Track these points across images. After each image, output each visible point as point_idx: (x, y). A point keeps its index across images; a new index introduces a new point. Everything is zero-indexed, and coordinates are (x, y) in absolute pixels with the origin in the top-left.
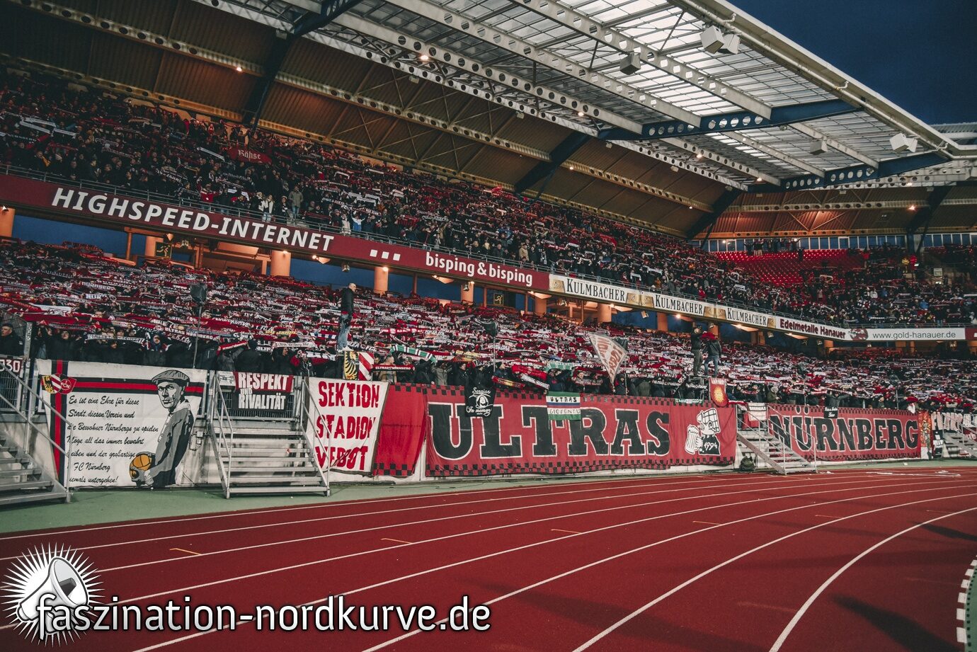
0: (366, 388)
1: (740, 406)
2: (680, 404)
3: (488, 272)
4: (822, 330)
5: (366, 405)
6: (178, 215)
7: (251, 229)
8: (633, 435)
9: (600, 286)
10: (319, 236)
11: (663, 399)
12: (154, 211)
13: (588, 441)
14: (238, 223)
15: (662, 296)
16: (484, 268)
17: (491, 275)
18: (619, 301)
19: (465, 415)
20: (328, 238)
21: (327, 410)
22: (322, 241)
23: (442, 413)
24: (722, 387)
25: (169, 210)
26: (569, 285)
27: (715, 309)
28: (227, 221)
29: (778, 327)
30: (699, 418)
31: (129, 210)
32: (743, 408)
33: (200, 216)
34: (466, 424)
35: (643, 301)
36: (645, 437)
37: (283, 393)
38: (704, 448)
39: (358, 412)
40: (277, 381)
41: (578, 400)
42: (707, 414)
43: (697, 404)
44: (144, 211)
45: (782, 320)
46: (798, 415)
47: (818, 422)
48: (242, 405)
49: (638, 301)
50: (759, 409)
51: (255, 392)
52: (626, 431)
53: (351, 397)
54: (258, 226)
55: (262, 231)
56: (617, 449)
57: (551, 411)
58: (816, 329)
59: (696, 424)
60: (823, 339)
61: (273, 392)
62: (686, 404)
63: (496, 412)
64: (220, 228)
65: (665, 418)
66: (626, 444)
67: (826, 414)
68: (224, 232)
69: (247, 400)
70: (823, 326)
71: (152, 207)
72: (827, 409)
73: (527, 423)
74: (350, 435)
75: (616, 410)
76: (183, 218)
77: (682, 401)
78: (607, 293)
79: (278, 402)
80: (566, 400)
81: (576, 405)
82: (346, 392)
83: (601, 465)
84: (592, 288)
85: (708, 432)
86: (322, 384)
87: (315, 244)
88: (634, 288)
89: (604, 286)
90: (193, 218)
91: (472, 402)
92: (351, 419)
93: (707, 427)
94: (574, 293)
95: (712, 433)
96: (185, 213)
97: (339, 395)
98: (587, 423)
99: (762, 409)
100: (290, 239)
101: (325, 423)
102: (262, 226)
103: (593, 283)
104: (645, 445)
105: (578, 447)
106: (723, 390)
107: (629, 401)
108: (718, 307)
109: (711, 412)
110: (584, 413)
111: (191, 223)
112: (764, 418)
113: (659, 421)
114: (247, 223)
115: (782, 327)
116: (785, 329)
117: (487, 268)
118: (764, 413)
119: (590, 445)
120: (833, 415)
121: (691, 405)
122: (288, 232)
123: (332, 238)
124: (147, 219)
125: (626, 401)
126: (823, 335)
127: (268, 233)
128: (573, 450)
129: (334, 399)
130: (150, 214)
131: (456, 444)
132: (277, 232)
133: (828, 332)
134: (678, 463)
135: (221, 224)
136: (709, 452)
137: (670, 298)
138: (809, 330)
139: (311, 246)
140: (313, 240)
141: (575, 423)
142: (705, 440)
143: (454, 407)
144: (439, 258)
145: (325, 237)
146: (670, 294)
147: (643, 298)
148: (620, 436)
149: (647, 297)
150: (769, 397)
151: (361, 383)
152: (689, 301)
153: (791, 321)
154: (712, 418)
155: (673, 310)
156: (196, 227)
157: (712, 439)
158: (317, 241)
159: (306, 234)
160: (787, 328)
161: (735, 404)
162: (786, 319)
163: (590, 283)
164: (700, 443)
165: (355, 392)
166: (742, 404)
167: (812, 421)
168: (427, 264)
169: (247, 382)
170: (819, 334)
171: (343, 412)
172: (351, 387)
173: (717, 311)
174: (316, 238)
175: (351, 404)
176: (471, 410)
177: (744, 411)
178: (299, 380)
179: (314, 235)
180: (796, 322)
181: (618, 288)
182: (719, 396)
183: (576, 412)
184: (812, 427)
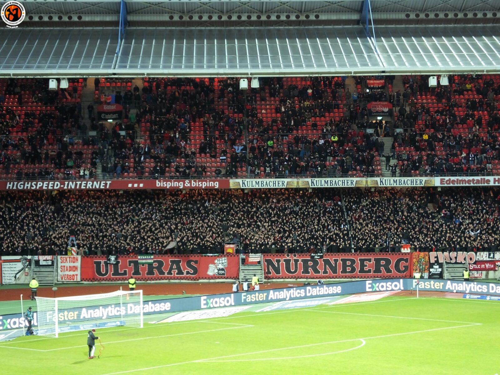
0: (74, 258)
2: (205, 256)
3: (191, 185)
4: (495, 181)
5: (74, 262)
6: (48, 184)
7: (76, 185)
8: (179, 268)
9: (266, 180)
10: (104, 182)
11: (195, 255)
12: (40, 184)
13: (155, 271)
14: (71, 183)
15: (317, 179)
16: (188, 183)
17: (193, 186)
18: (281, 187)
19: (106, 264)
20: (109, 183)
21: (63, 264)
22: (106, 184)
23: (98, 264)
25: (45, 183)
26: (243, 183)
27: (367, 181)
28: (66, 183)
29: (437, 185)
30: (216, 262)
31: (31, 186)
33: (56, 183)
34: (107, 266)
36: (185, 269)
37: (51, 260)
38: (218, 273)
39: (72, 264)
40: (49, 257)
41: (152, 257)
42: (221, 260)
43: (215, 256)
44: (36, 185)
45: (442, 179)
46: (288, 258)
47: (305, 262)
48: (41, 264)
49: (296, 185)
51: (44, 260)
52: (175, 267)
53: (70, 260)
54: (79, 183)
55: (81, 185)
56: (170, 273)
57: (139, 261)
58: (488, 181)
59: (214, 263)
61: (48, 260)
62: (209, 256)
63: (118, 262)
64: (64, 187)
65: (196, 262)
66: (174, 272)
67: (312, 257)
68: (66, 188)
69: (42, 263)
70: (497, 177)
71: (39, 183)
72: (312, 254)
73: (130, 265)
74: (70, 271)
75: (170, 260)
76: (50, 185)
77: (207, 255)
78: (271, 184)
79: (50, 263)
80: (147, 258)
81: (151, 259)
82: (68, 259)
83: (161, 279)
85: (221, 266)
86: (61, 257)
87: (103, 186)
89: (268, 180)
90: (54, 184)
91: (109, 260)
92: (70, 267)
94: (247, 187)
95: (223, 267)
96: (51, 183)
97: (66, 260)
98: (156, 265)
100: (92, 186)
101: (63, 268)
102: (80, 182)
103: (260, 180)
104: (185, 272)
105: (151, 272)
107: (177, 257)
108: (372, 179)
109: (223, 259)
110: (154, 262)
111: (53, 187)
113: (192, 263)
114: (74, 183)
115: (442, 184)
116: (446, 185)
117: (190, 182)
118: (260, 258)
119: (156, 272)
120: (318, 258)
121: (212, 256)
122: (91, 183)
123: (110, 182)
124: (38, 188)
125: (175, 257)
126: (497, 185)
127: (83, 185)
128: (148, 274)
129: (65, 261)
130: (38, 186)
131: (103, 272)
132: (86, 184)
134: (203, 278)
135: (64, 185)
136: (220, 274)
137: (324, 179)
138: (478, 183)
139: (102, 187)
140: (102, 184)
141: (150, 265)
142: (219, 270)
143: (102, 262)
144: (163, 182)
145: (107, 182)
147: (300, 183)
148: (171, 269)
149: (304, 182)
151: (72, 256)
152: (343, 179)
153: (454, 178)
155: (326, 186)
156: (55, 188)
157: (222, 270)
158: (104, 185)
159: (99, 182)
160: (448, 184)
162: (447, 178)
163: (258, 180)
164: (216, 271)
165: (71, 259)
167: (300, 261)
168: (157, 186)
169: (42, 258)
170: (492, 184)
171: (68, 264)
172: (70, 258)
174: (104, 183)
175: (70, 262)
176: (109, 262)
177: (246, 258)
178: (55, 257)
179: (102, 182)
180: (461, 178)
181: (279, 179)
183: (152, 261)
184: (300, 264)
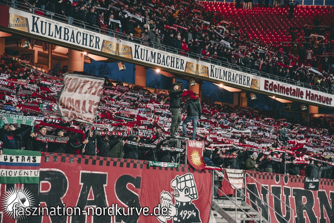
1: (217, 171)
2: (154, 167)
4: (307, 95)
9: (72, 28)
11: (136, 161)
15: (142, 47)
18: (94, 48)
24: (199, 150)
26: (35, 24)
27: (197, 66)
29: (262, 89)
30: (174, 184)
32: (221, 174)
35: (121, 51)
38: (178, 217)
41: (39, 159)
42: (183, 179)
43: (172, 168)
45: (266, 82)
46: (277, 184)
47: (298, 194)
49: (114, 49)
50: (237, 176)
52: (91, 197)
58: (302, 93)
59: (170, 190)
60: (308, 104)
62: (160, 168)
65: (137, 182)
67: (306, 185)
70: (309, 90)
72: (308, 180)
75: (81, 172)
77: (157, 164)
78: (80, 38)
80: (23, 159)
81: (34, 166)
84: (63, 30)
85: (183, 198)
88: (112, 35)
89: (77, 29)
93: (182, 194)
94: (40, 34)
95: (188, 200)
98: (45, 187)
99: (240, 176)
103: (63, 25)
106: (200, 153)
107: (98, 162)
108: (201, 63)
109: (187, 177)
110: (43, 175)
112: (240, 186)
113: (129, 186)
115: (266, 88)
116: (269, 91)
118: (242, 181)
120: (313, 187)
121: (166, 168)
125: (94, 163)
126: (308, 100)
133: (313, 97)
137: (150, 49)
138: (294, 94)
146: (151, 45)
147: (121, 47)
148: (83, 202)
149: (125, 47)
150: (248, 164)
152: (170, 54)
153: (276, 82)
154: (189, 184)
155: (152, 63)
160: (271, 90)
161: (212, 169)
162: (270, 81)
163: (61, 24)
164: (174, 211)
166: (221, 170)
167: (291, 192)
170: (304, 99)
173: (200, 67)
177: (221, 178)
180: (281, 84)
181: (92, 33)
182: (196, 159)
184: (291, 198)
